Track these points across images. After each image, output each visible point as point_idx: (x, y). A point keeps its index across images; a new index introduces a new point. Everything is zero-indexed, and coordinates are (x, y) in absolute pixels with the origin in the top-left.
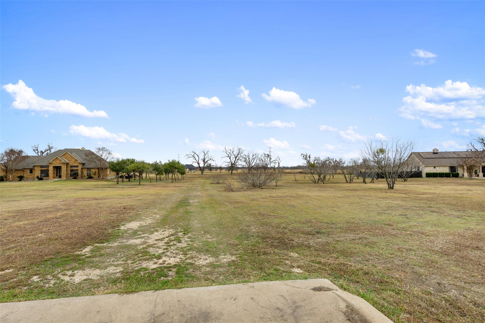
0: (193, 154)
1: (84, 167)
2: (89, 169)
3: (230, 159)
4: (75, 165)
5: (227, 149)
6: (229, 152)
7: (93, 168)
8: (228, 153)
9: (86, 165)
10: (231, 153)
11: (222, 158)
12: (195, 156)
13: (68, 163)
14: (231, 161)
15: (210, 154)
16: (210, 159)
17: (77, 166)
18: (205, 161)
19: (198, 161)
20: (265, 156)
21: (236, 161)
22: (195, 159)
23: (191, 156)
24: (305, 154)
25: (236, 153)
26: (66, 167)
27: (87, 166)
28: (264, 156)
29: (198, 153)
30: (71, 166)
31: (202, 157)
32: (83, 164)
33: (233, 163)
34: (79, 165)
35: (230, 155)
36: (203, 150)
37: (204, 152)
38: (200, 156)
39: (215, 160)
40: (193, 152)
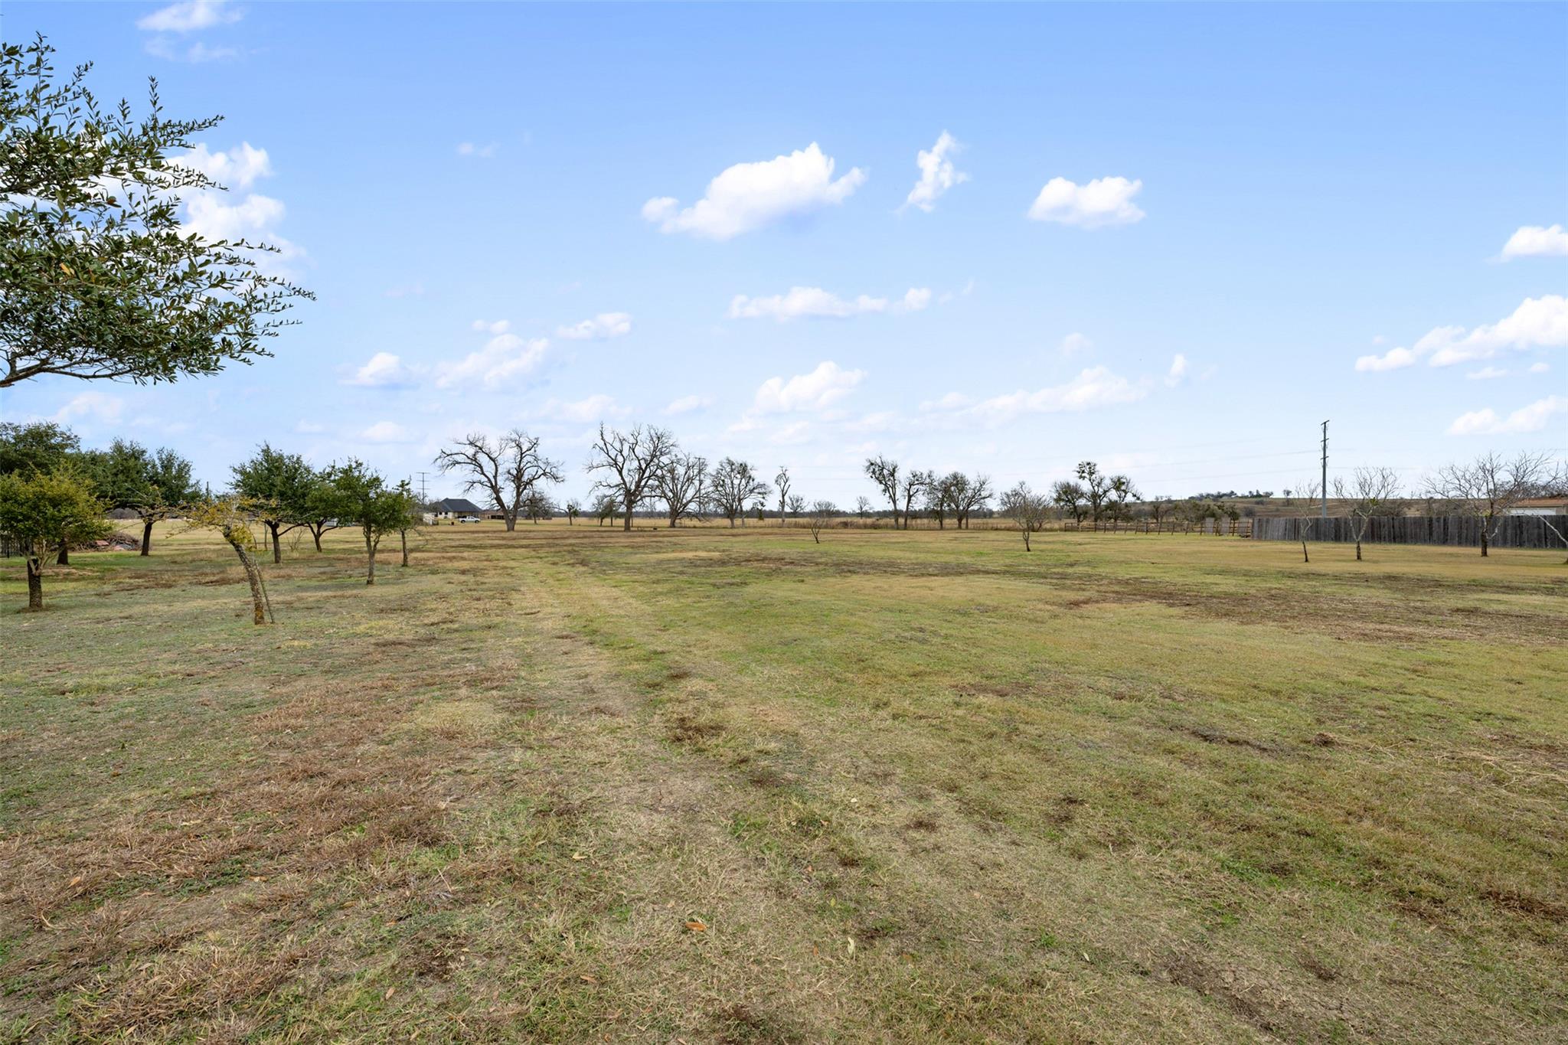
0: (470, 451)
3: (620, 473)
5: (609, 438)
6: (617, 445)
8: (613, 453)
10: (625, 453)
11: (591, 468)
12: (483, 458)
14: (625, 483)
15: (541, 451)
16: (540, 472)
18: (525, 478)
19: (495, 477)
21: (643, 483)
22: (478, 469)
23: (459, 458)
24: (879, 461)
25: (642, 451)
29: (492, 444)
31: (508, 459)
33: (633, 487)
35: (620, 459)
36: (514, 436)
37: (519, 446)
38: (500, 460)
39: (560, 474)
40: (471, 443)
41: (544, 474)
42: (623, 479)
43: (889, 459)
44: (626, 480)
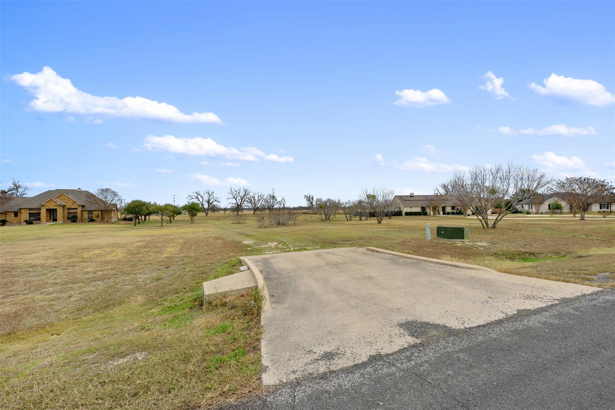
0: (196, 195)
1: (85, 209)
2: (90, 212)
3: (236, 200)
4: (73, 207)
5: (233, 191)
6: (235, 193)
7: (95, 211)
8: (234, 195)
9: (86, 207)
10: (237, 195)
11: (228, 199)
12: (199, 197)
13: (64, 206)
14: (237, 203)
15: (215, 195)
16: (214, 200)
17: (76, 209)
18: (210, 202)
19: (203, 202)
20: (270, 198)
21: (242, 202)
22: (198, 200)
23: (194, 197)
24: (308, 195)
25: (242, 194)
26: (63, 210)
27: (87, 208)
28: (269, 197)
29: (202, 194)
30: (69, 209)
31: (206, 197)
32: (83, 206)
33: (239, 204)
34: (78, 207)
35: (236, 196)
36: (208, 191)
37: (209, 193)
38: (204, 197)
39: (220, 201)
40: (196, 193)
41: (215, 201)
43: (312, 194)
44: (238, 202)
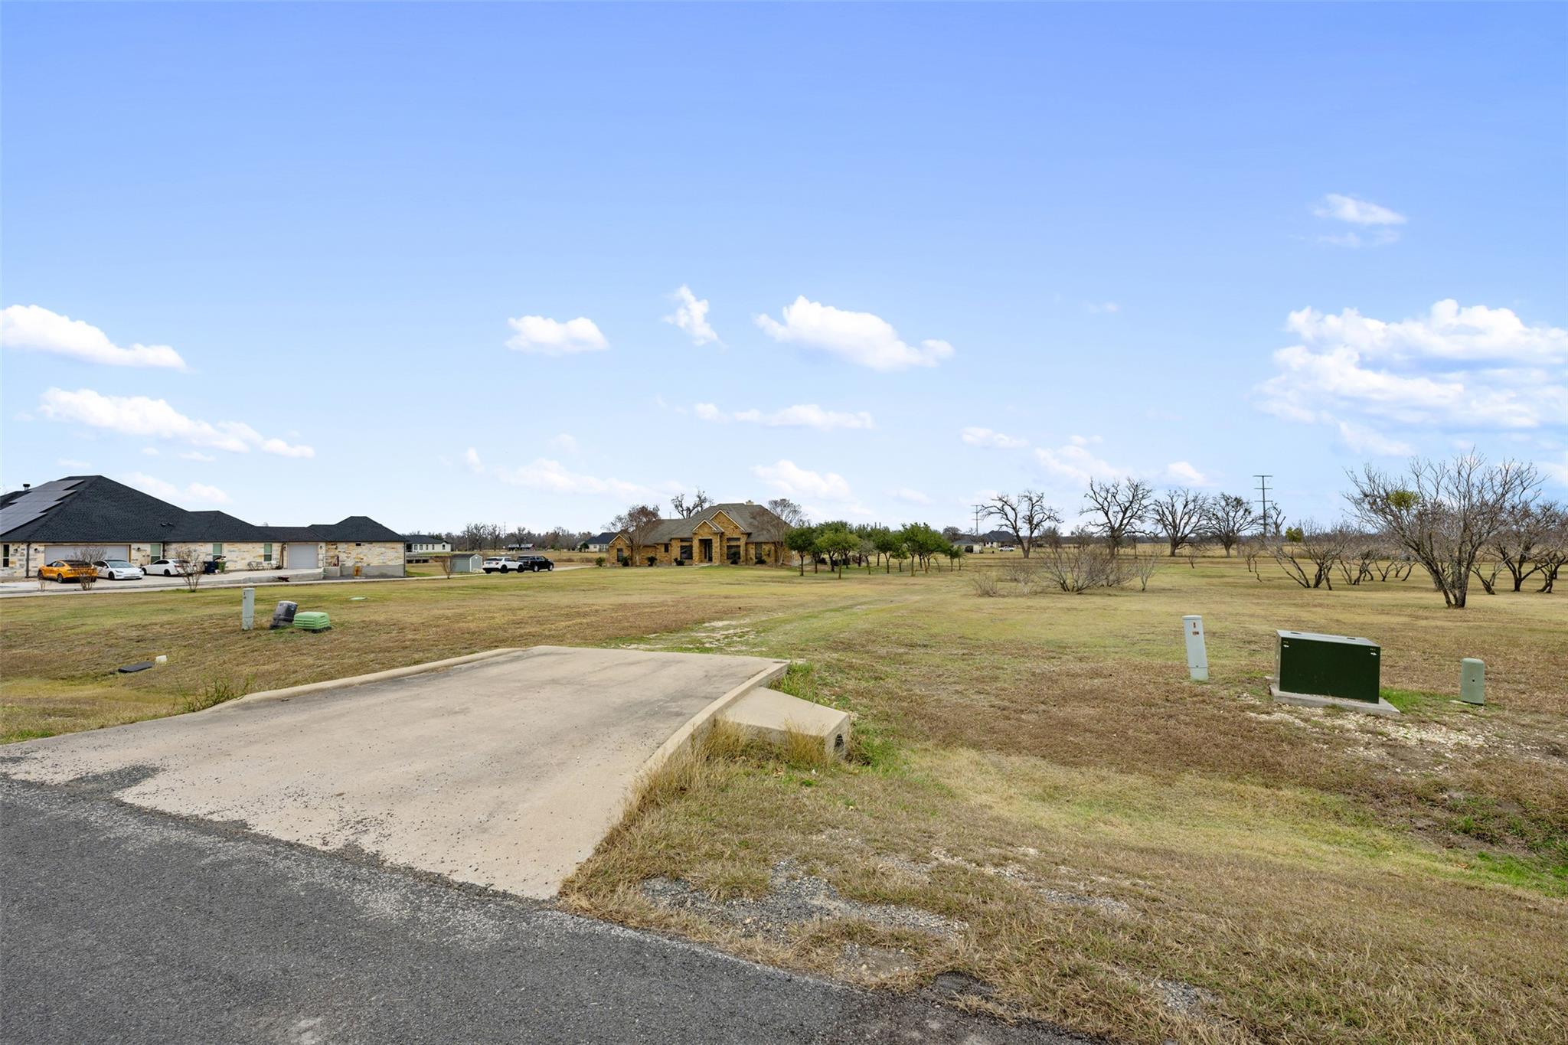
0: (1000, 504)
1: (751, 540)
2: (758, 544)
3: (1107, 514)
4: (735, 536)
5: (1097, 489)
6: (1103, 494)
7: (765, 543)
8: (1100, 500)
9: (752, 536)
10: (1109, 500)
11: (1082, 512)
12: (1007, 509)
13: (723, 533)
14: (1110, 522)
15: (1046, 503)
16: (1046, 517)
17: (738, 539)
18: (1035, 522)
19: (1015, 521)
20: (1227, 505)
21: (1125, 521)
22: (1005, 516)
23: (992, 510)
25: (1123, 498)
26: (721, 541)
27: (755, 538)
28: (1223, 503)
30: (729, 540)
31: (1024, 509)
32: (749, 535)
33: (1117, 525)
34: (741, 536)
35: (1106, 504)
36: (1028, 494)
37: (1030, 499)
38: (1018, 510)
39: (1061, 518)
40: (1000, 499)
41: (1049, 518)
42: (1108, 519)
44: (1112, 520)
